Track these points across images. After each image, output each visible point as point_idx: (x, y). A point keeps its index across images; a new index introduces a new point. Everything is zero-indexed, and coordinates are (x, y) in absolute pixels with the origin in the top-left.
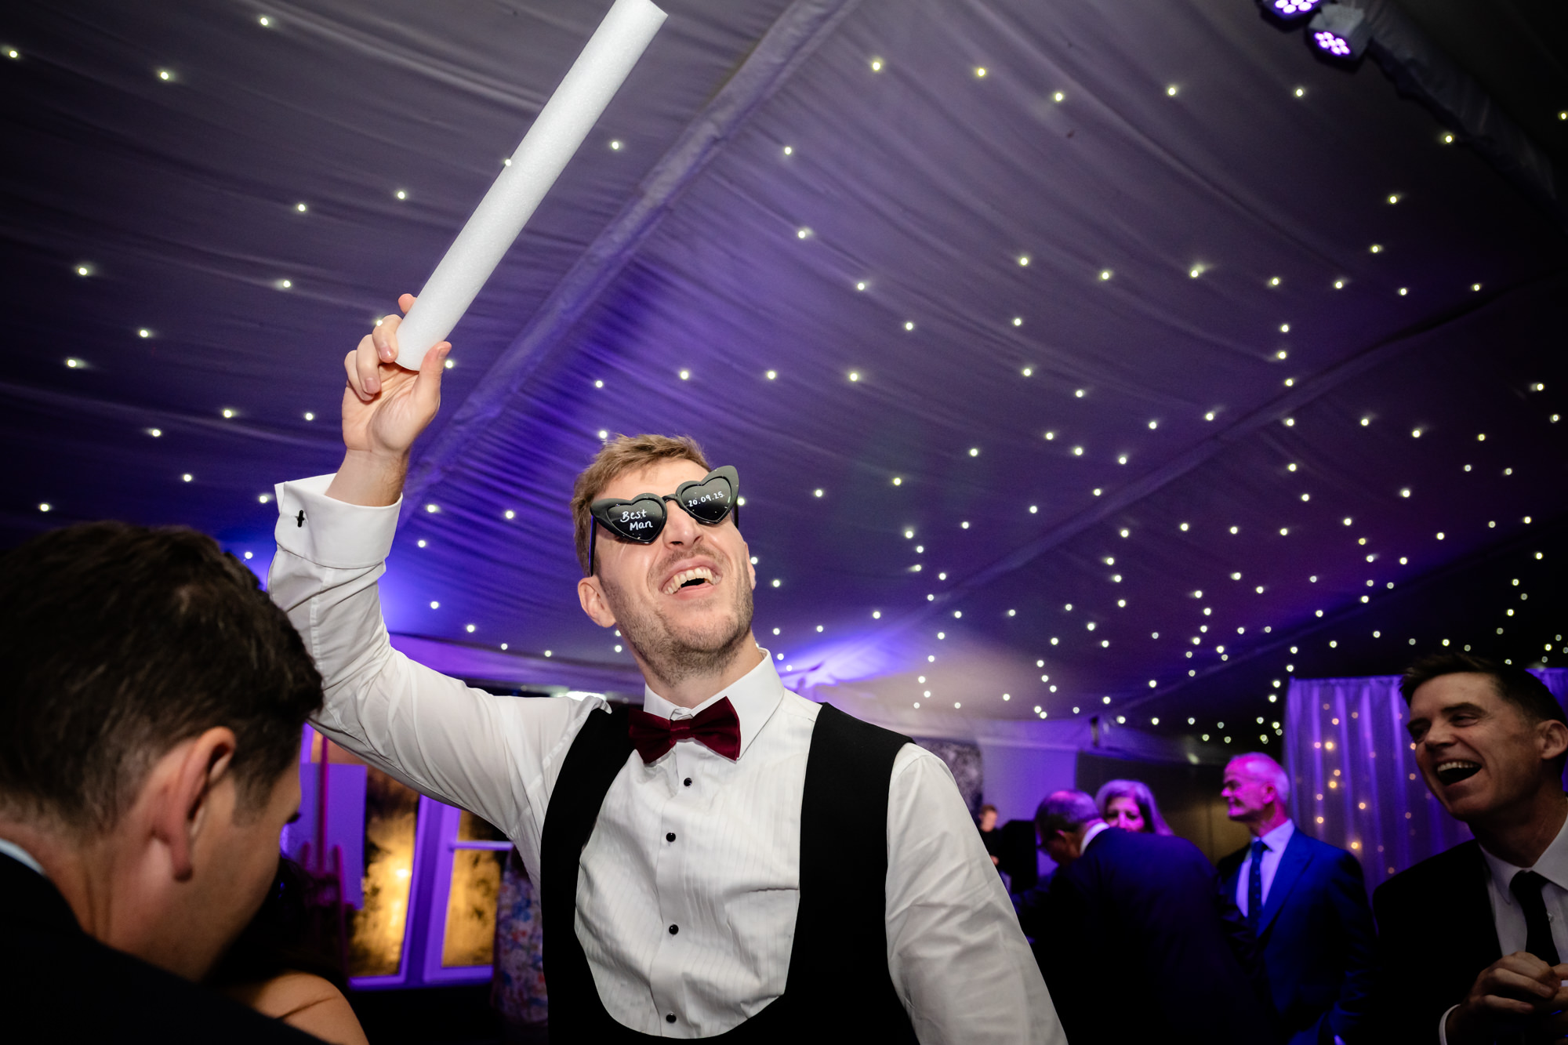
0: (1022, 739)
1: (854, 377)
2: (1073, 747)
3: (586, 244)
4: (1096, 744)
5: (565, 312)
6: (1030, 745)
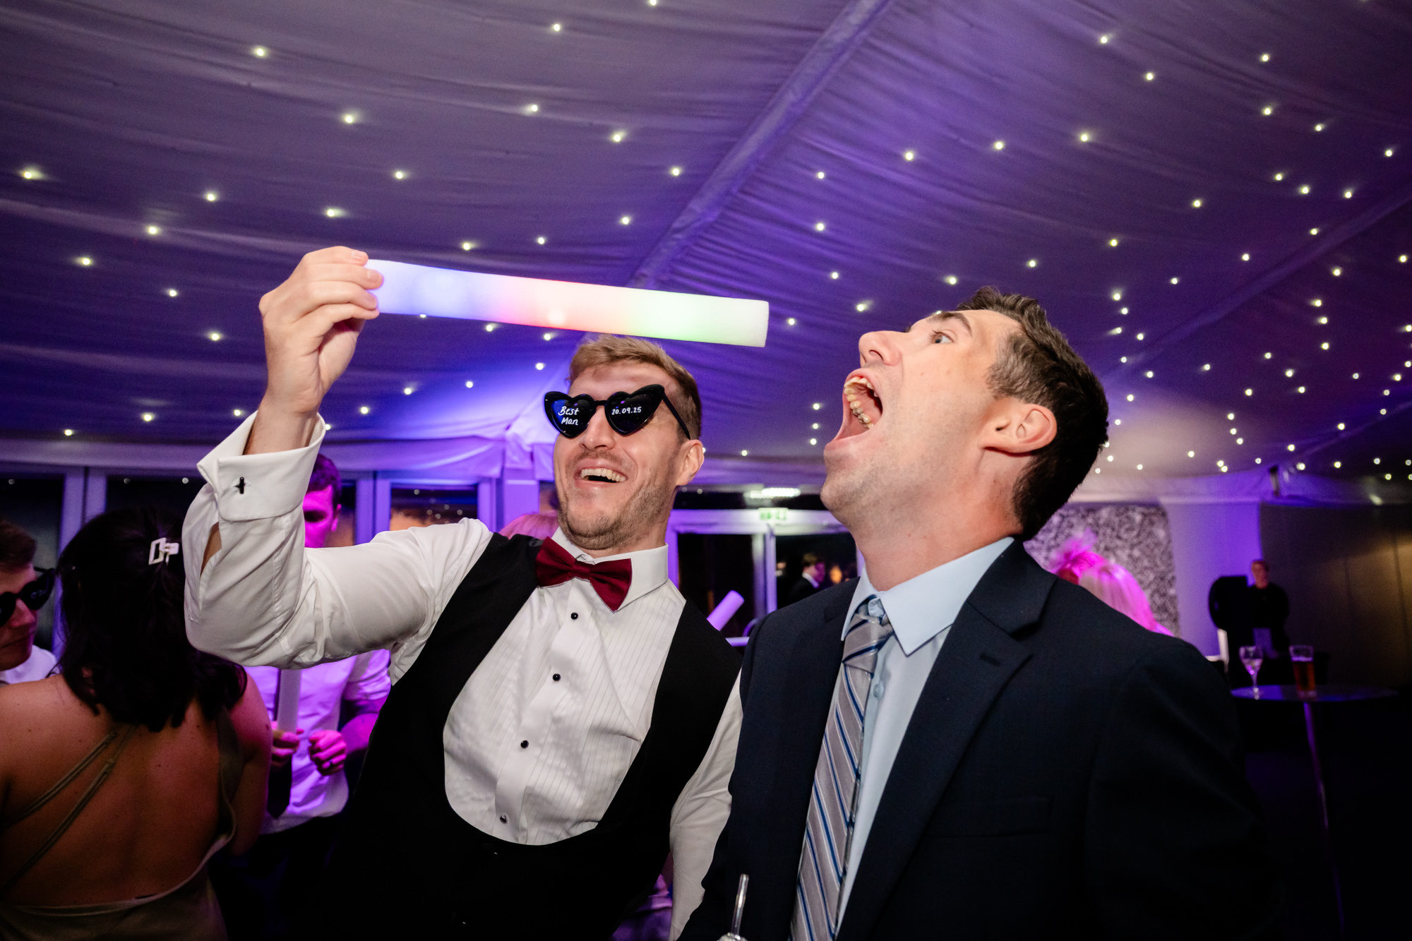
0: (1203, 495)
1: (1085, 137)
2: (1254, 499)
3: (820, 30)
4: (1277, 493)
5: (793, 105)
6: (1210, 500)
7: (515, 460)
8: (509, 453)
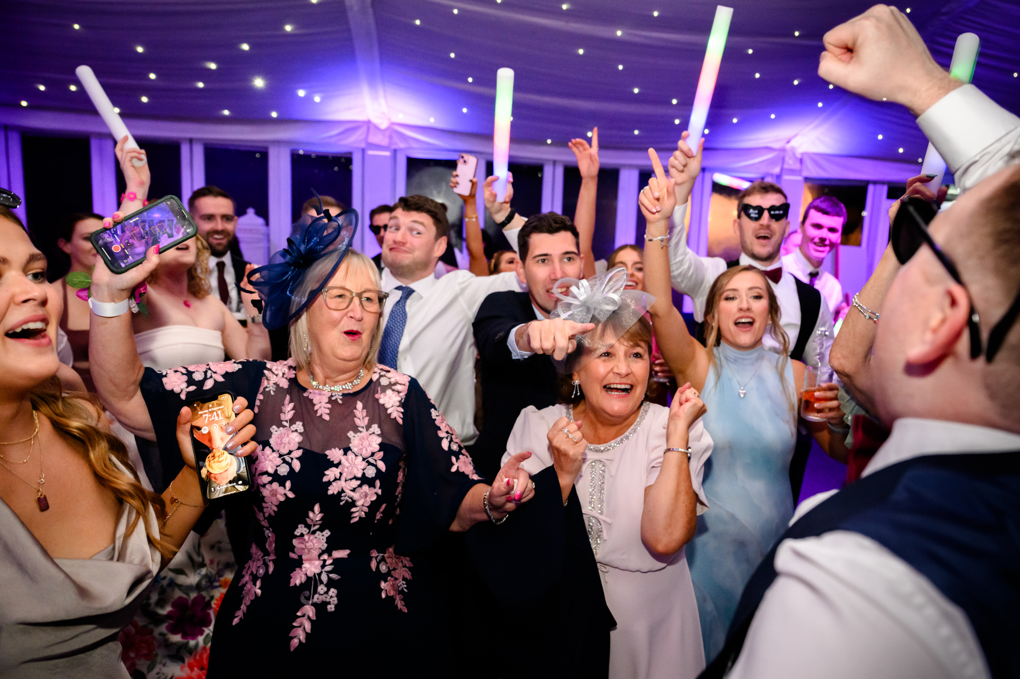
7: (791, 163)
8: (787, 159)
